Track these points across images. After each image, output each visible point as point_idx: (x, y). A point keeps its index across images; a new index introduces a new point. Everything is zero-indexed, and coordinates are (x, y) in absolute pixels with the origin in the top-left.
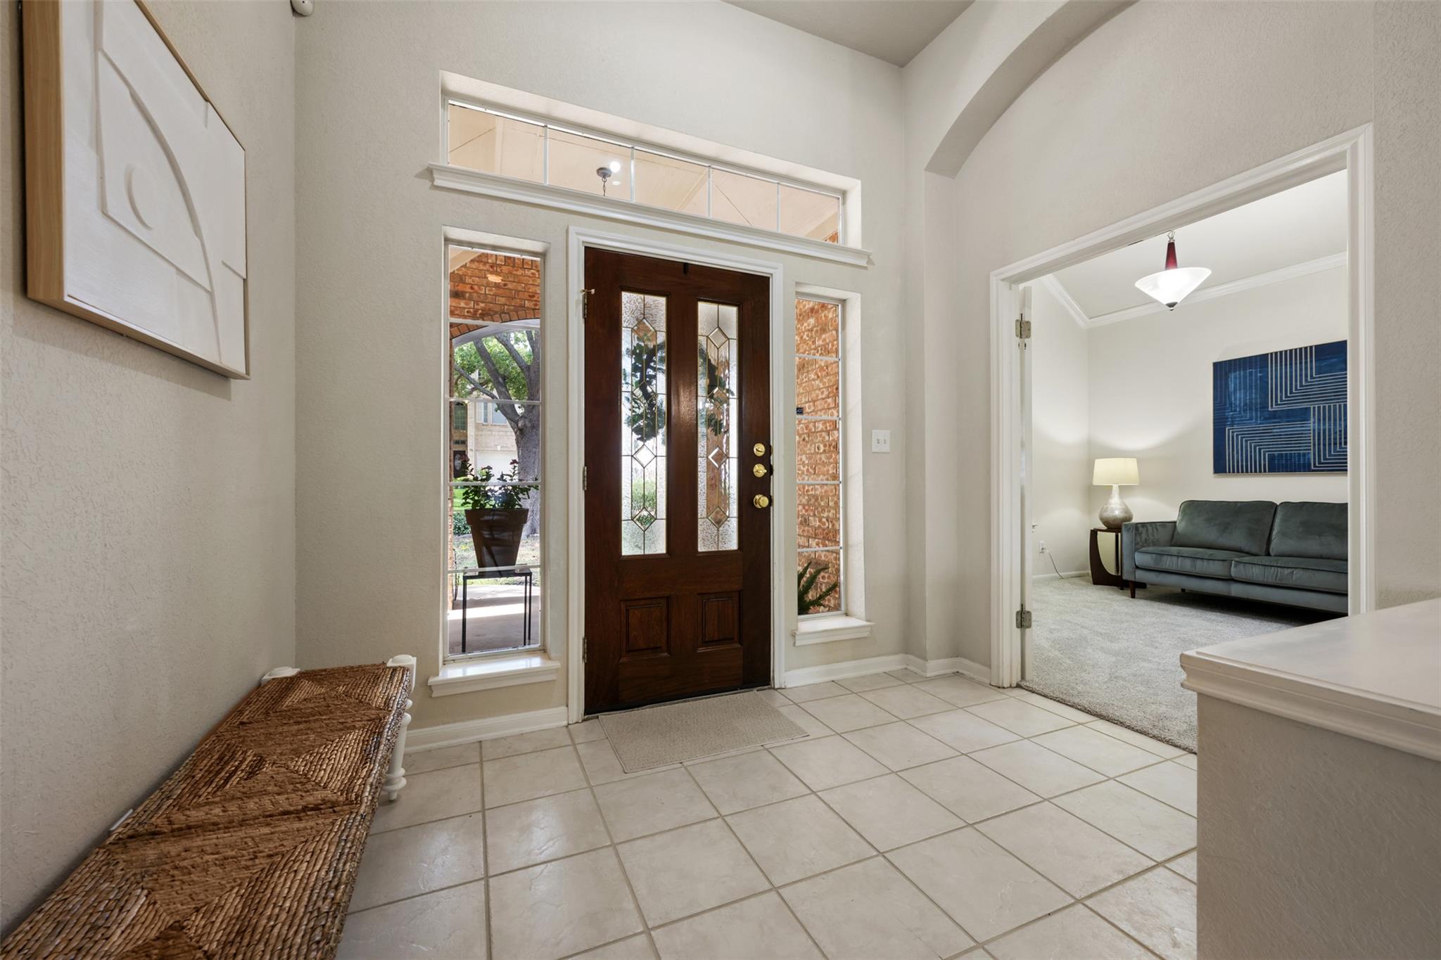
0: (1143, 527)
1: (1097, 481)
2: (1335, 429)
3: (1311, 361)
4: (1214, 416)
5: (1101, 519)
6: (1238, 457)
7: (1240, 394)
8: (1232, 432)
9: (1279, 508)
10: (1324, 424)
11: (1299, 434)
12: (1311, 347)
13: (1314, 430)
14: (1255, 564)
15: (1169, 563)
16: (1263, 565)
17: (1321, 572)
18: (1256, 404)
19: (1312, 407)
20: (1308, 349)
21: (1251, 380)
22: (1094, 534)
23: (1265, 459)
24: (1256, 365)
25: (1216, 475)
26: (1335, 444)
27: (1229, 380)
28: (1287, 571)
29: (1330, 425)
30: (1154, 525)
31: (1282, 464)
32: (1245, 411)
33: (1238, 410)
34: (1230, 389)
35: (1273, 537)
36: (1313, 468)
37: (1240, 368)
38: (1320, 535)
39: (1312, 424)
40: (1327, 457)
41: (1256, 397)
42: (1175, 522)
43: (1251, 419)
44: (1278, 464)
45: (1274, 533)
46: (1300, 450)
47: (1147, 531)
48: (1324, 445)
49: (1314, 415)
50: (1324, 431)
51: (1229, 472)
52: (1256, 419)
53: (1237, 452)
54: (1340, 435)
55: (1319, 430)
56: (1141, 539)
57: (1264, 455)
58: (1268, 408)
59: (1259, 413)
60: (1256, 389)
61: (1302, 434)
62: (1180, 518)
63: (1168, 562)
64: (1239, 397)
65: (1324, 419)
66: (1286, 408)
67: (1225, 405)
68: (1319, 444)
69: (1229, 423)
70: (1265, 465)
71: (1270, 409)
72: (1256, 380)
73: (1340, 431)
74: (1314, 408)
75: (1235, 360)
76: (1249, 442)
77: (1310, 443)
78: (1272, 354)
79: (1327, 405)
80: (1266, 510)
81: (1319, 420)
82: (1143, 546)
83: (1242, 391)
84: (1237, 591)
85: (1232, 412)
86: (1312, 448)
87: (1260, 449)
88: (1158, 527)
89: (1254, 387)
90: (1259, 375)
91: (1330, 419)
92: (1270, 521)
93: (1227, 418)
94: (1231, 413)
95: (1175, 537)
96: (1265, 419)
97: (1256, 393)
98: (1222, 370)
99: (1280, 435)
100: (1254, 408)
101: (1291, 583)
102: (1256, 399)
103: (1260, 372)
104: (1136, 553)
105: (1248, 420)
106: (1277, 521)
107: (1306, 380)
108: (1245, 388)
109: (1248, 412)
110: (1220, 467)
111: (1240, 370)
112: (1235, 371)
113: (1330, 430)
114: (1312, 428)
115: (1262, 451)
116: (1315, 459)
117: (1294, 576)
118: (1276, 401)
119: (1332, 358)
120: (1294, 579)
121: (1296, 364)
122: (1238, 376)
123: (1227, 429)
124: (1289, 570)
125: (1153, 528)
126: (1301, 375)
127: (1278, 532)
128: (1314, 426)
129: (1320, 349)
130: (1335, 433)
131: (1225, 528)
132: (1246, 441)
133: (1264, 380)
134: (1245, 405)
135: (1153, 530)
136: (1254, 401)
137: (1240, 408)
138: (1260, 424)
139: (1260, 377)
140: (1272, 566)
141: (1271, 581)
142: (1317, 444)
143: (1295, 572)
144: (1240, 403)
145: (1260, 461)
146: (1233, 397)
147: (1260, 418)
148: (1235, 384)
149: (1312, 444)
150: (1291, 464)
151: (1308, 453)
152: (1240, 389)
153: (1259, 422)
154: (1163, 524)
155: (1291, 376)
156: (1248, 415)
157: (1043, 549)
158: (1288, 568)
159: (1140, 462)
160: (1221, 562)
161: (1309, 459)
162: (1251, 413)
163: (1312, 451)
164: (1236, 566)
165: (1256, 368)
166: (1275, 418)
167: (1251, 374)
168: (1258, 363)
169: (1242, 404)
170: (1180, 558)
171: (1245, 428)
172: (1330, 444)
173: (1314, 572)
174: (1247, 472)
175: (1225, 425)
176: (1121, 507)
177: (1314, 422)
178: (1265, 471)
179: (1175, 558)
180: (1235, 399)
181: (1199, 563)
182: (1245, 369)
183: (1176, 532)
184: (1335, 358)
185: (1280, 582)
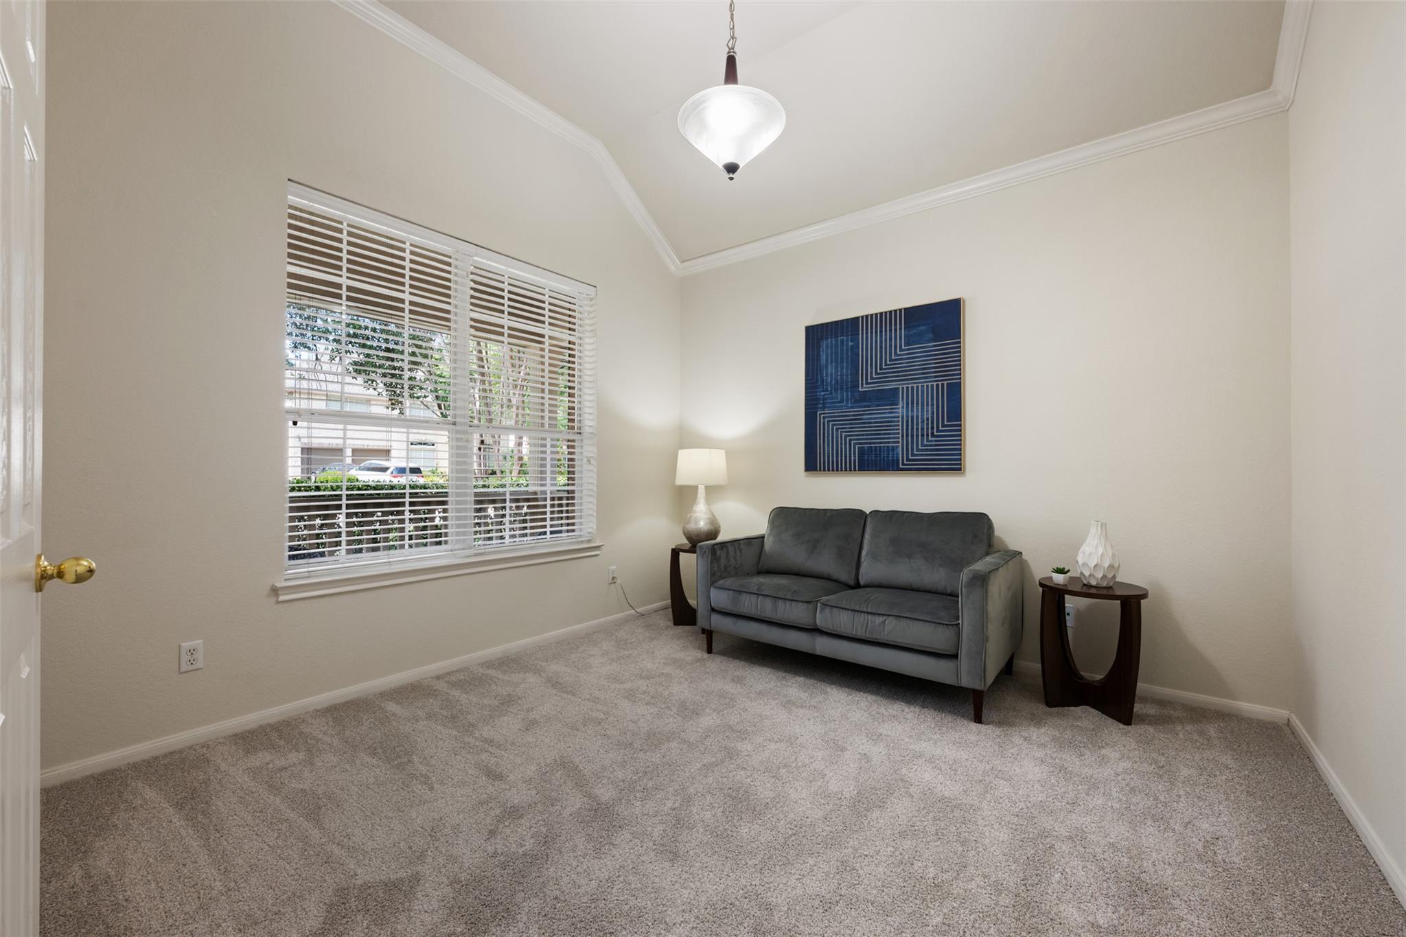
0: (722, 548)
1: (680, 480)
2: (922, 415)
3: (901, 329)
4: (806, 396)
5: (684, 534)
6: (828, 450)
7: (832, 369)
8: (824, 418)
9: (869, 519)
10: (912, 411)
11: (888, 422)
12: (900, 310)
13: (903, 417)
14: (843, 608)
15: (748, 604)
16: (851, 610)
17: (915, 622)
18: (847, 382)
19: (901, 387)
20: (898, 311)
21: (842, 350)
22: (675, 553)
23: (855, 454)
24: (847, 332)
25: (807, 473)
26: (923, 435)
27: (821, 349)
28: (879, 620)
29: (917, 412)
30: (736, 543)
31: (872, 460)
32: (836, 390)
33: (829, 389)
34: (822, 362)
35: (863, 560)
36: (901, 466)
37: (831, 335)
38: (910, 557)
39: (900, 410)
40: (915, 453)
41: (847, 372)
42: (762, 537)
43: (842, 401)
44: (868, 460)
45: (864, 553)
46: (889, 443)
47: (728, 552)
48: (912, 436)
49: (903, 398)
50: (912, 417)
51: (820, 470)
52: (847, 402)
53: (828, 444)
54: (928, 424)
55: (907, 417)
56: (719, 567)
57: (855, 448)
58: (858, 387)
59: (849, 393)
60: (847, 362)
61: (891, 422)
62: (768, 531)
63: (746, 604)
64: (830, 372)
65: (912, 403)
66: (876, 387)
67: (817, 382)
68: (907, 436)
69: (820, 406)
70: (855, 461)
71: (860, 390)
72: (847, 350)
73: (928, 419)
74: (903, 388)
75: (827, 324)
76: (839, 431)
77: (899, 433)
78: (862, 317)
79: (915, 385)
80: (855, 518)
81: (907, 404)
82: (722, 578)
83: (834, 364)
84: (823, 646)
85: (823, 391)
86: (900, 440)
87: (850, 440)
88: (742, 546)
89: (845, 361)
90: (850, 344)
91: (917, 404)
92: (860, 536)
93: (819, 399)
94: (823, 393)
95: (762, 558)
96: (856, 401)
97: (847, 369)
98: (816, 336)
99: (870, 423)
100: (845, 387)
101: (882, 637)
102: (847, 375)
103: (852, 341)
104: (712, 589)
105: (839, 402)
106: (867, 536)
107: (895, 353)
108: (837, 362)
109: (839, 392)
110: (811, 465)
111: (831, 338)
112: (827, 339)
113: (917, 416)
114: (900, 415)
115: (852, 442)
116: (903, 454)
117: (886, 629)
118: (867, 379)
119: (919, 326)
120: (886, 632)
121: (886, 331)
122: (829, 345)
123: (818, 413)
124: (881, 619)
125: (735, 549)
126: (891, 346)
127: (867, 554)
128: (903, 413)
129: (910, 311)
130: (923, 421)
131: (814, 546)
132: (837, 429)
133: (855, 349)
134: (837, 382)
135: (735, 552)
136: (845, 377)
137: (831, 387)
138: (851, 408)
139: (852, 346)
140: (862, 612)
141: (860, 633)
142: (905, 435)
143: (887, 622)
144: (831, 381)
145: (850, 456)
146: (824, 372)
147: (851, 400)
148: (827, 355)
149: (900, 436)
150: (880, 460)
151: (897, 447)
152: (831, 363)
153: (850, 405)
154: (749, 540)
155: (881, 347)
156: (839, 395)
157: (613, 578)
158: (879, 614)
159: (730, 455)
160: (805, 604)
161: (898, 454)
162: (842, 393)
163: (900, 444)
164: (822, 610)
165: (847, 336)
166: (865, 402)
167: (842, 341)
168: (850, 329)
169: (833, 382)
170: (760, 598)
171: (837, 412)
172: (917, 436)
173: (908, 621)
174: (837, 470)
175: (817, 408)
176: (706, 516)
177: (903, 407)
178: (855, 470)
179: (754, 597)
180: (827, 375)
181: (781, 604)
182: (836, 337)
183: (763, 552)
184: (923, 325)
185: (870, 636)
